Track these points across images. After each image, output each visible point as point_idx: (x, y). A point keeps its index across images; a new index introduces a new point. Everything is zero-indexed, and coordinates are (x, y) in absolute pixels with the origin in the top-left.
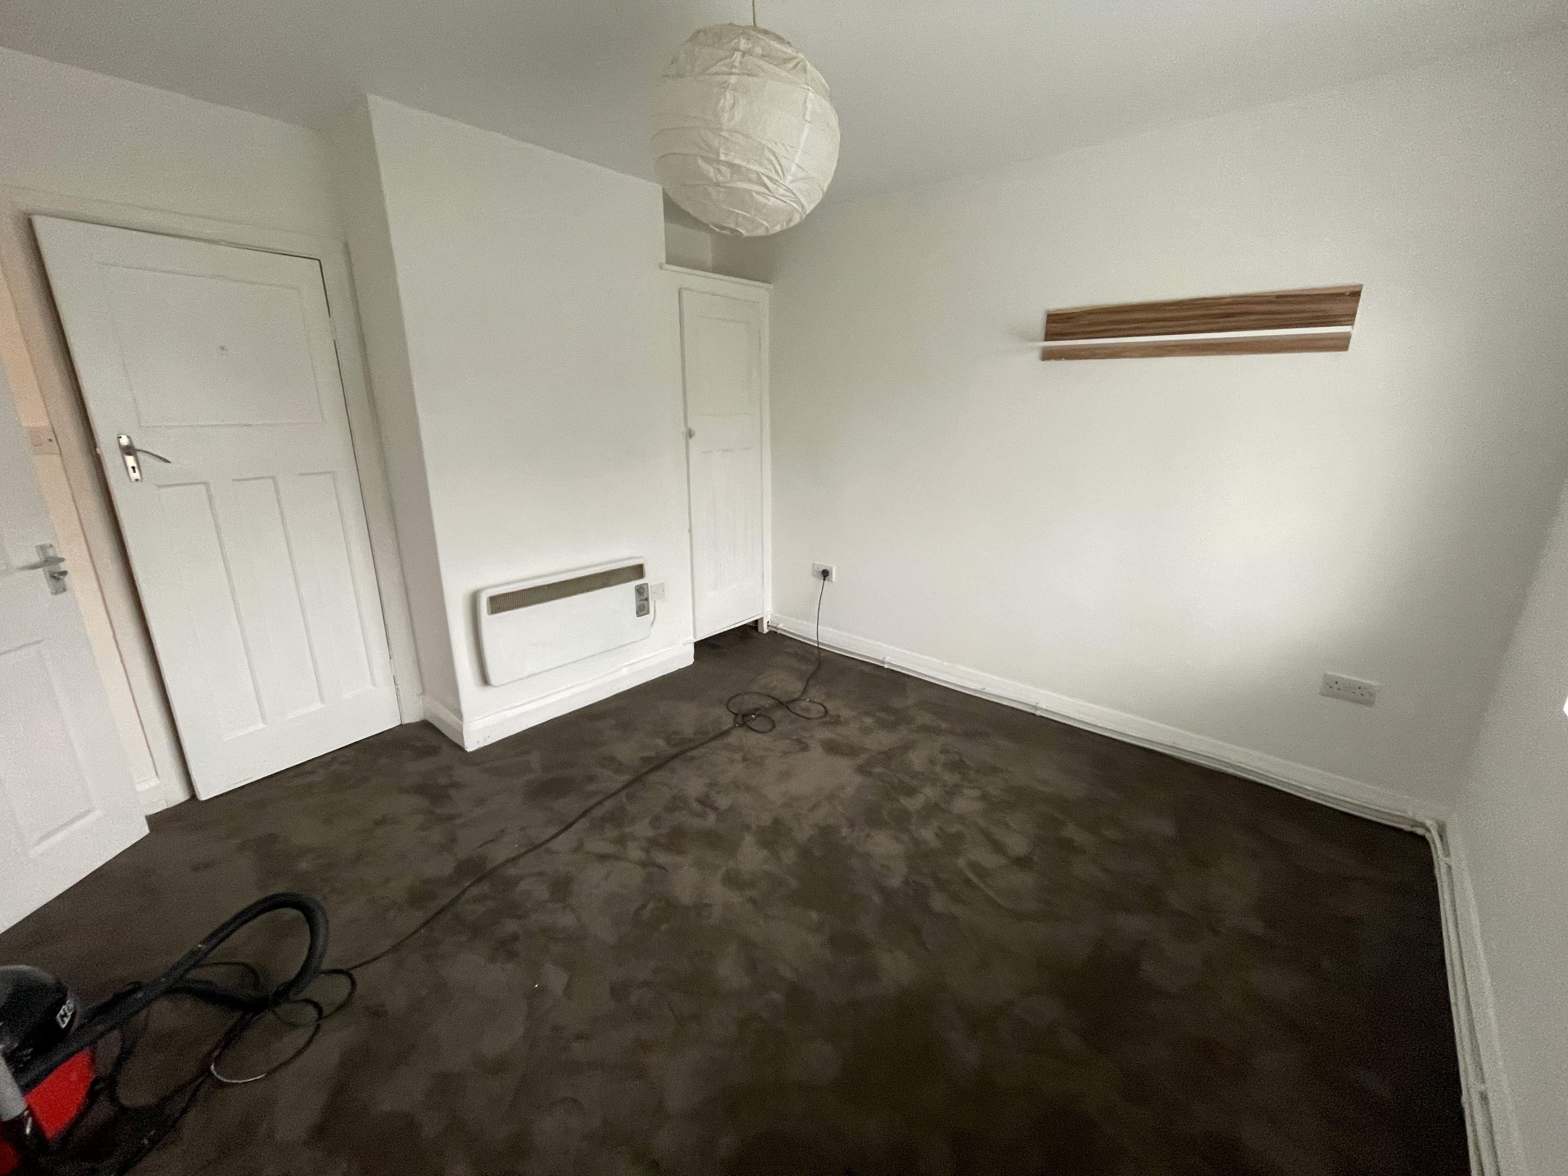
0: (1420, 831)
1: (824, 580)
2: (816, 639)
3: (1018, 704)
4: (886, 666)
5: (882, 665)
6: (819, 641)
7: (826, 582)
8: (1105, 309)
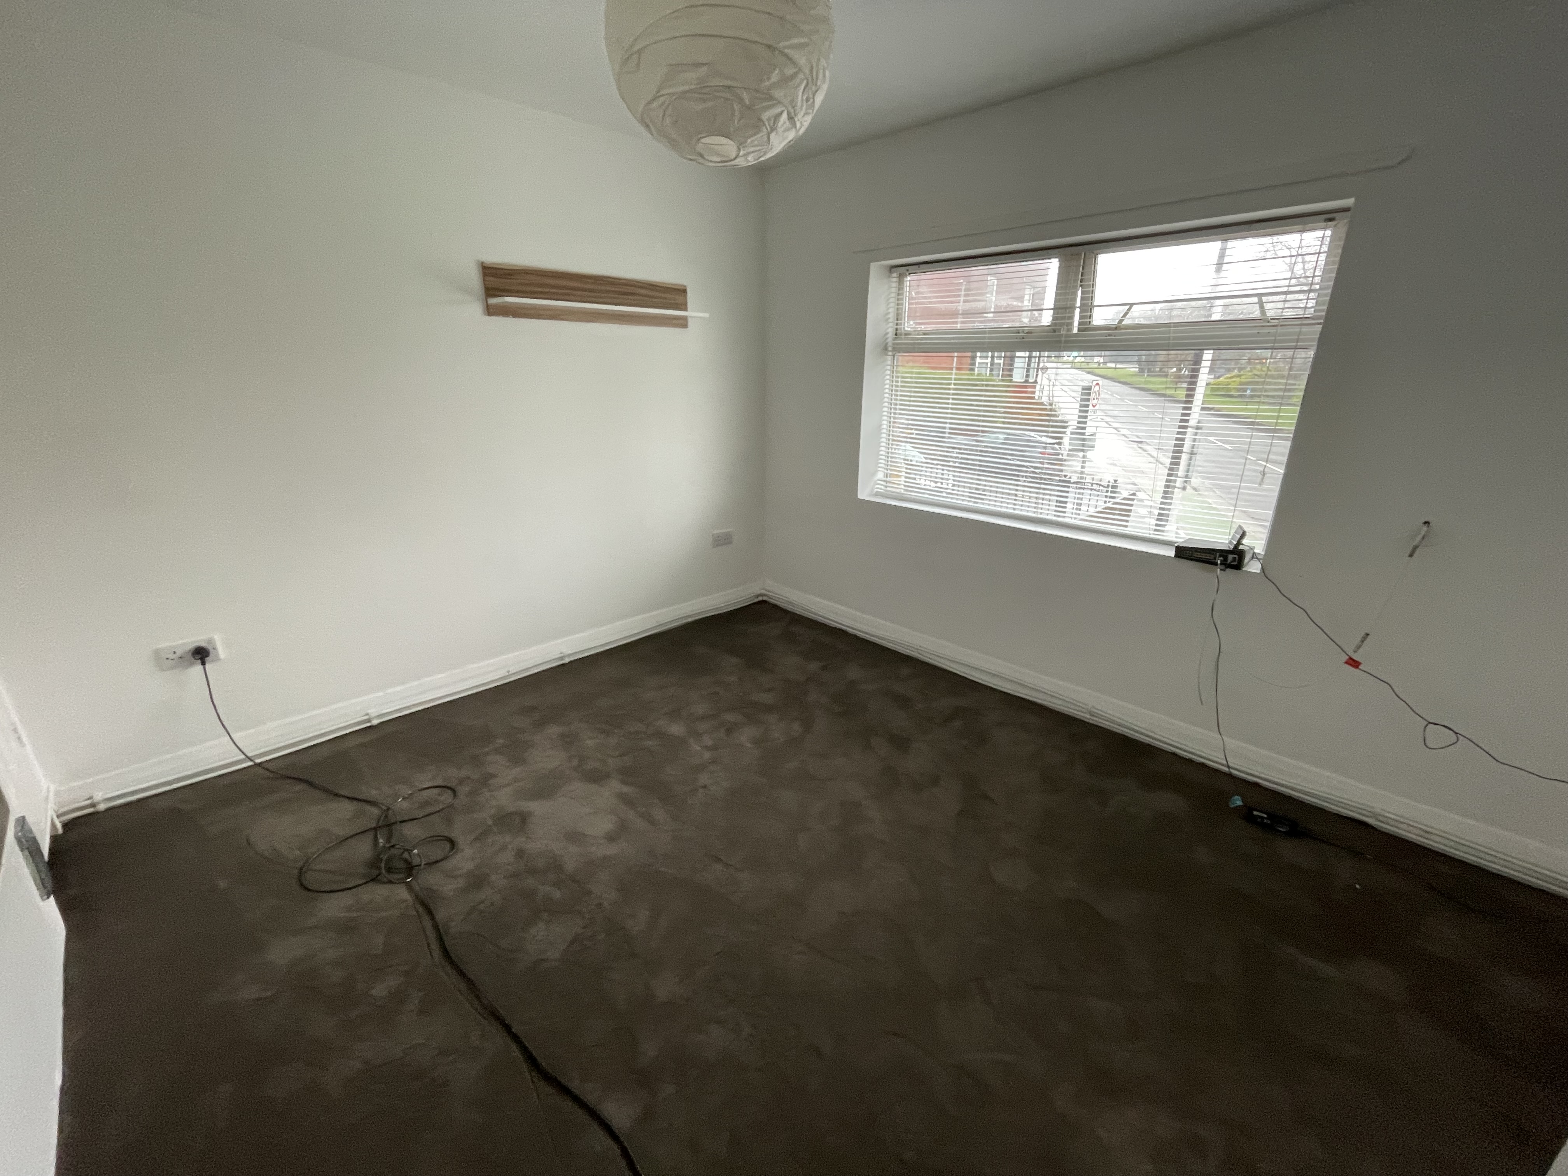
0: (760, 599)
1: (203, 663)
2: (243, 757)
3: (545, 665)
4: (375, 722)
5: (369, 724)
6: (250, 755)
7: (207, 666)
8: (536, 271)
